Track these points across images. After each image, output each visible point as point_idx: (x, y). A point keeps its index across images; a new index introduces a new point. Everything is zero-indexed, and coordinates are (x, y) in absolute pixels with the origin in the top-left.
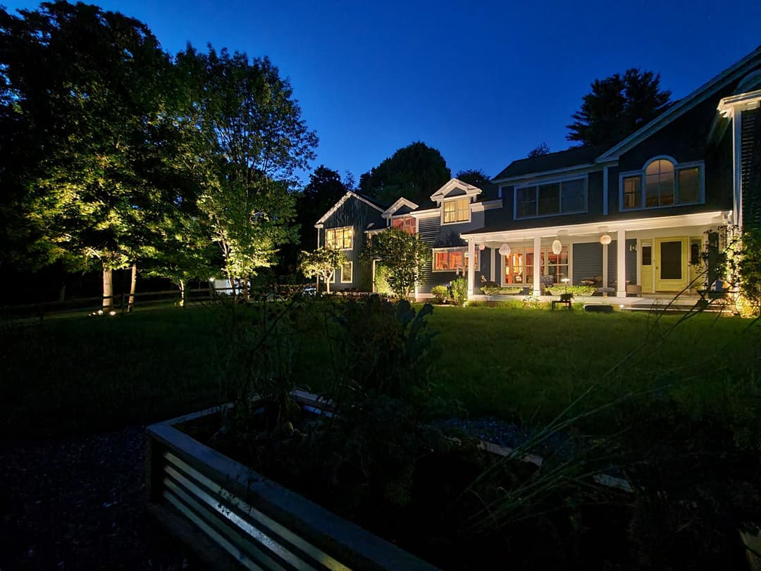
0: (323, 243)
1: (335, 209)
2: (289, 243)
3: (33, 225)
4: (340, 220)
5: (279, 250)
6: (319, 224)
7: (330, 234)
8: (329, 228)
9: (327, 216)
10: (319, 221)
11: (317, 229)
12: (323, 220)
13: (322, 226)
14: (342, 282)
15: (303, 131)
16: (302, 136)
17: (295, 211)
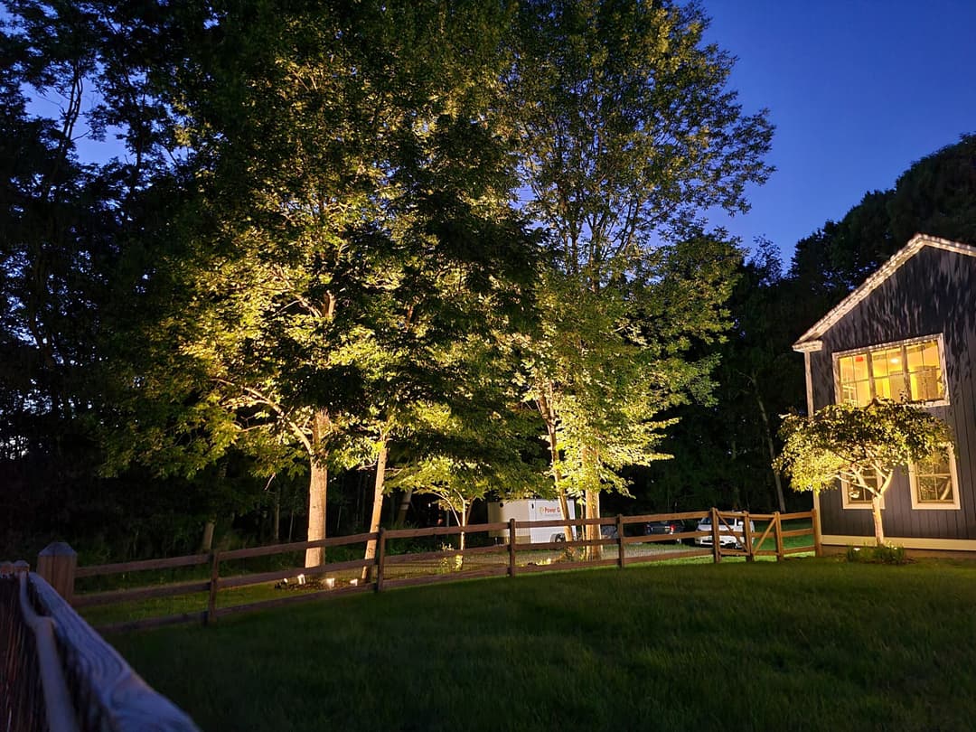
0: (827, 393)
1: (864, 293)
2: (688, 402)
3: (198, 370)
4: (884, 323)
5: (676, 420)
6: (808, 340)
7: (848, 366)
8: (844, 347)
9: (834, 317)
10: (810, 333)
11: (802, 355)
12: (821, 328)
13: (818, 346)
14: (915, 506)
15: (732, 118)
16: (728, 130)
17: (726, 313)
